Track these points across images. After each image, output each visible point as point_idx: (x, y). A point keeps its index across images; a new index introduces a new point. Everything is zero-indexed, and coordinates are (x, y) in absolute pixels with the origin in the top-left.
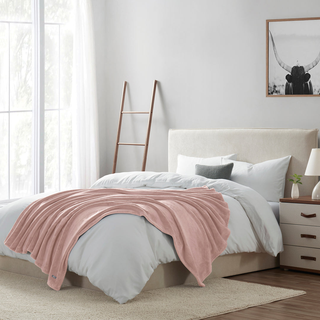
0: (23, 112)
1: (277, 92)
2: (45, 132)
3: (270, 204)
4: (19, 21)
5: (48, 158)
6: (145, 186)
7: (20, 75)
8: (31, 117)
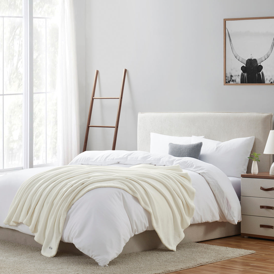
0: (15, 95)
1: (233, 81)
2: (34, 112)
3: (229, 179)
4: (12, 16)
5: (36, 134)
6: (119, 163)
7: (12, 63)
8: (22, 99)
